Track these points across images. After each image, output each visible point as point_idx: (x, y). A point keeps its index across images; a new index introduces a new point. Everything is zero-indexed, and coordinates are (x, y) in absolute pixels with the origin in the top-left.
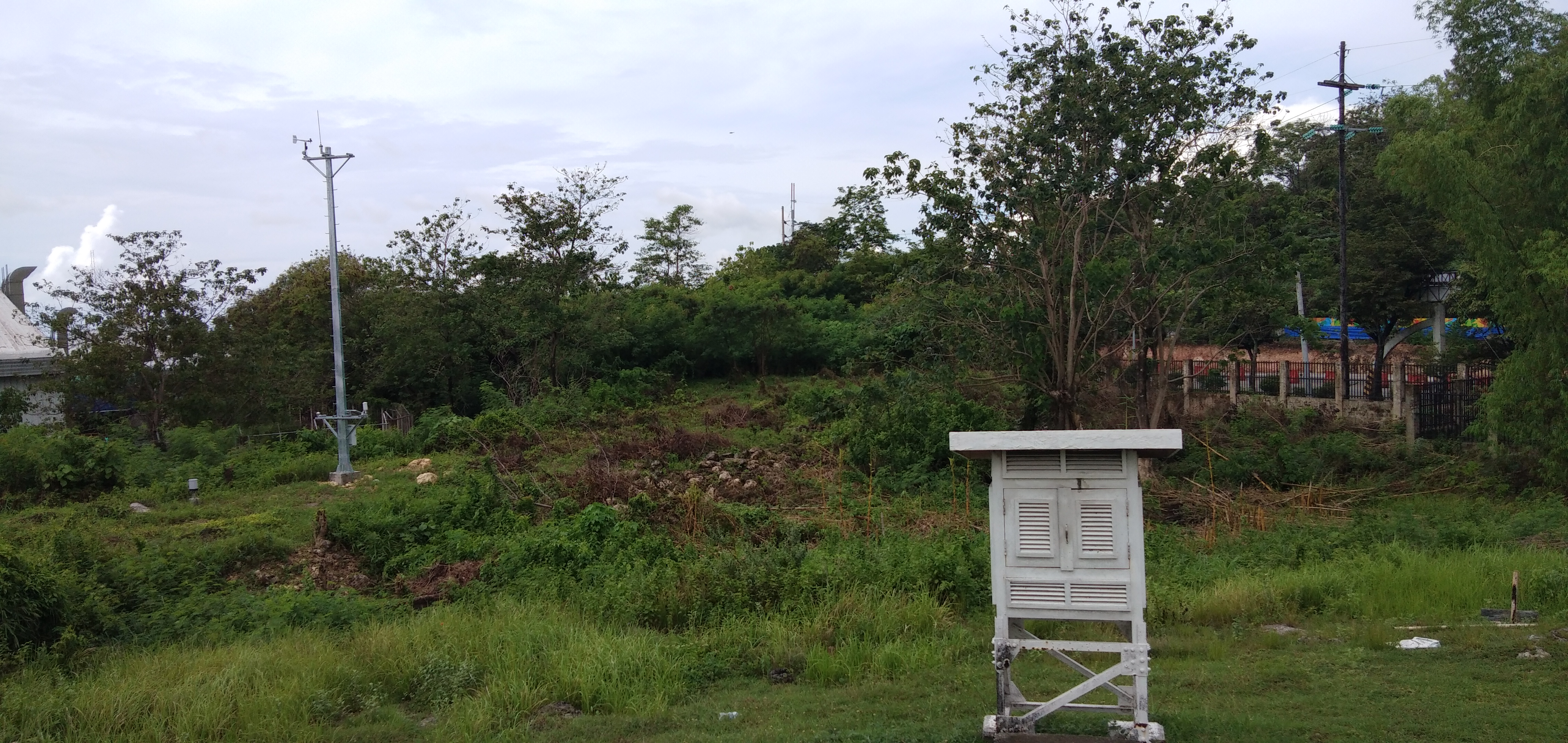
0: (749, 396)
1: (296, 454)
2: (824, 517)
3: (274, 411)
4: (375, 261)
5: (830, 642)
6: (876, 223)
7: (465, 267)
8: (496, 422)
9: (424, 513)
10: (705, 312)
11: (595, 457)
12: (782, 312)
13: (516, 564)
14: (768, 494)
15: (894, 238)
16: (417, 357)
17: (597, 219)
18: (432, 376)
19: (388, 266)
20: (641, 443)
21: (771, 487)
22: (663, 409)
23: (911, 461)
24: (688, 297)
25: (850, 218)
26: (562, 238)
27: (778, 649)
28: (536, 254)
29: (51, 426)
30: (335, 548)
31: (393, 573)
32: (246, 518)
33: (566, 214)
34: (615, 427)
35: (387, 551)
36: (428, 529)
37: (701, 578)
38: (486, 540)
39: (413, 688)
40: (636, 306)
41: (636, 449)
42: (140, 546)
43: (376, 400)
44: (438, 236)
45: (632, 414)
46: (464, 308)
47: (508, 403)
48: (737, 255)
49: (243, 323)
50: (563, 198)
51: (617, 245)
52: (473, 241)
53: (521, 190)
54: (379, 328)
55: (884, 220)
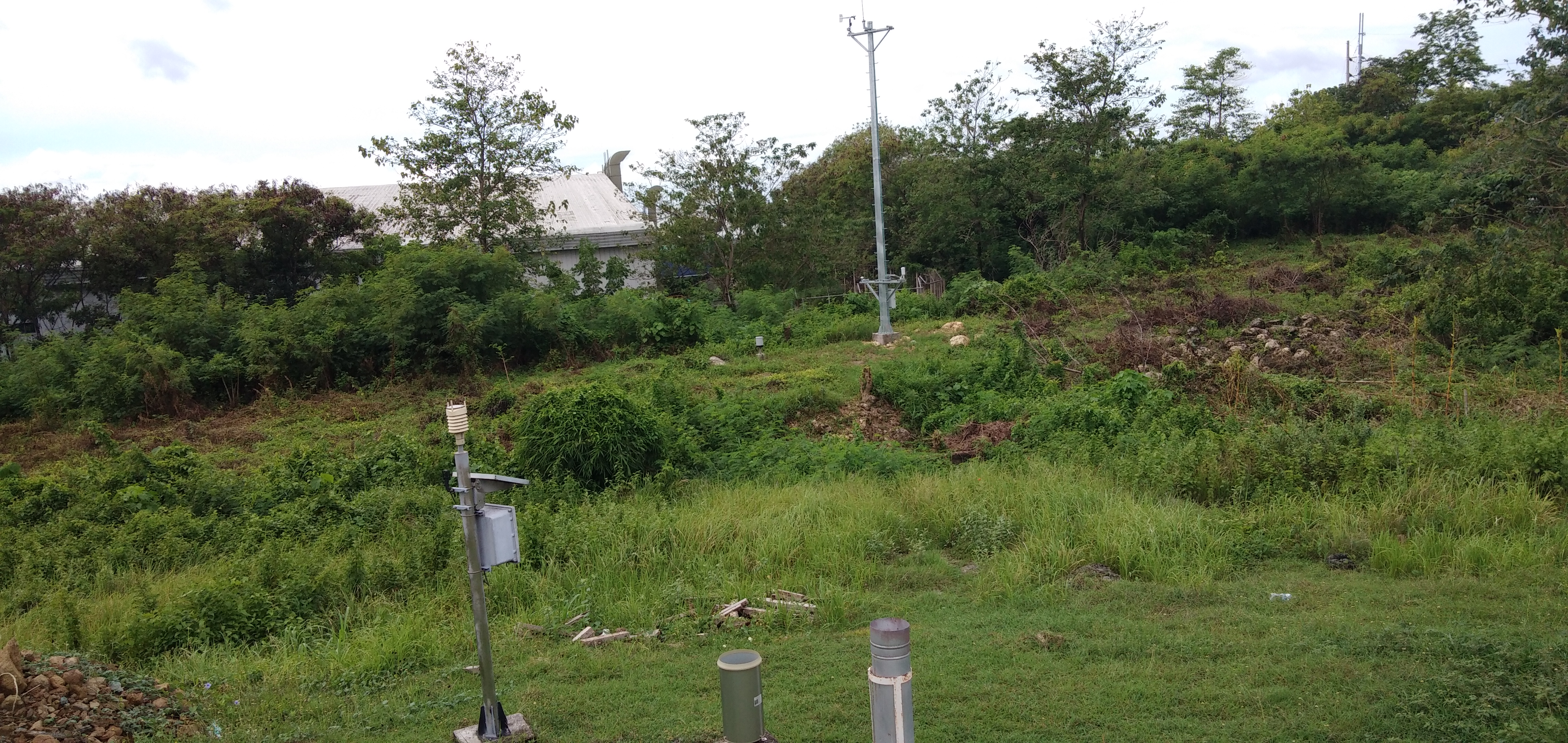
0: (1301, 257)
1: (844, 316)
2: (1391, 393)
3: (823, 275)
4: (910, 130)
5: (1401, 530)
6: (1467, 53)
7: (995, 131)
8: (1024, 287)
9: (957, 374)
10: (1252, 166)
11: (1126, 323)
12: (1344, 162)
13: (1046, 427)
14: (1323, 366)
15: (1490, 69)
16: (949, 223)
17: (1132, 71)
18: (962, 241)
19: (922, 135)
20: (1176, 308)
21: (1327, 357)
22: (1200, 273)
23: (1504, 331)
24: (1232, 150)
25: (1433, 49)
26: (1093, 94)
27: (1337, 533)
28: (1066, 114)
29: (646, 289)
30: (879, 403)
31: (931, 429)
32: (804, 373)
33: (1099, 68)
34: (1147, 291)
35: (925, 408)
36: (961, 389)
37: (1246, 452)
38: (1017, 402)
39: (954, 537)
40: (1173, 163)
41: (1170, 314)
42: (720, 395)
43: (911, 265)
44: (969, 102)
45: (1166, 278)
46: (994, 173)
47: (1036, 268)
48: (1290, 100)
49: (795, 195)
50: (1096, 51)
51: (1153, 98)
52: (1003, 105)
53: (1052, 48)
54: (914, 196)
55: (1477, 48)
